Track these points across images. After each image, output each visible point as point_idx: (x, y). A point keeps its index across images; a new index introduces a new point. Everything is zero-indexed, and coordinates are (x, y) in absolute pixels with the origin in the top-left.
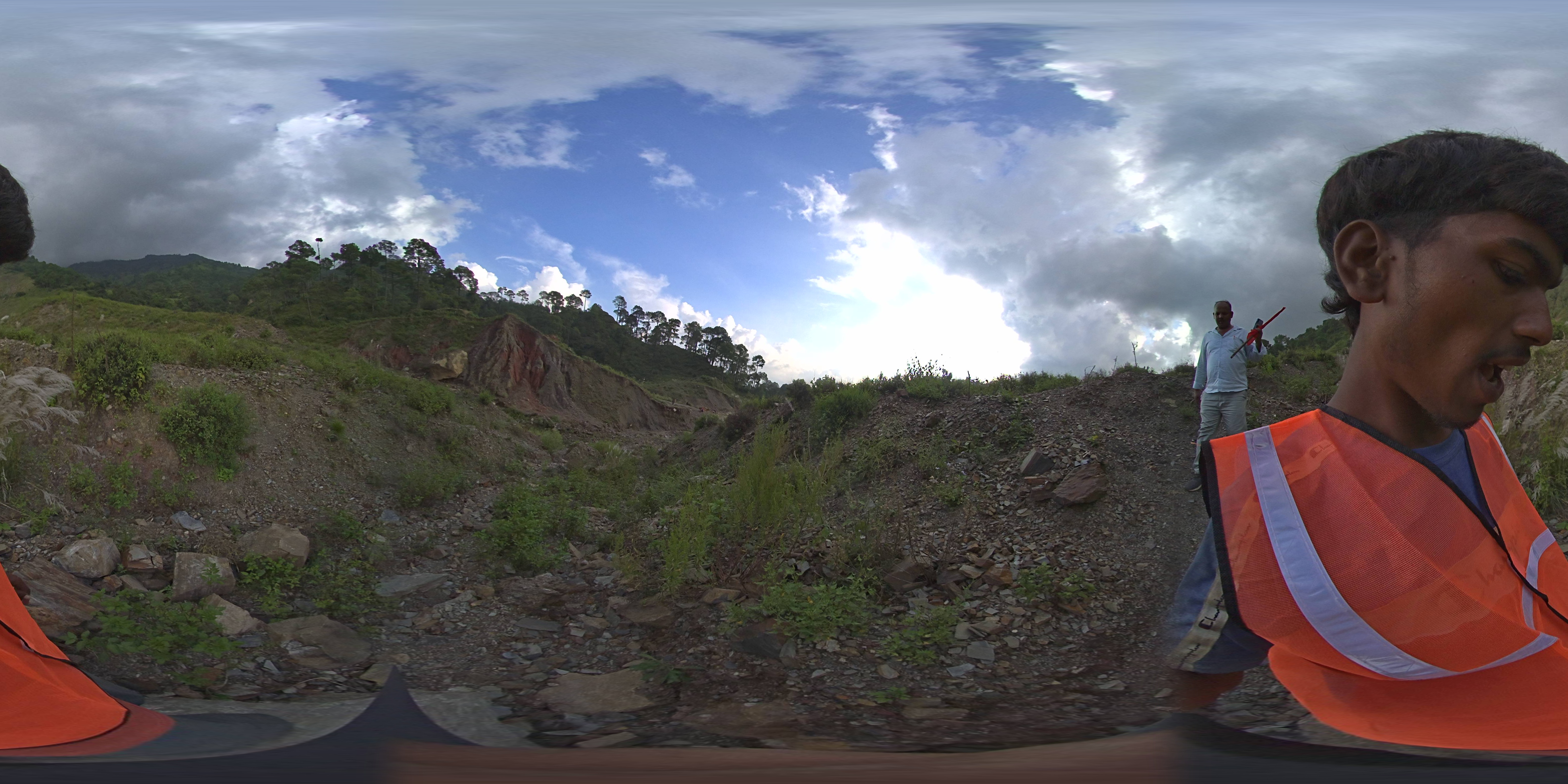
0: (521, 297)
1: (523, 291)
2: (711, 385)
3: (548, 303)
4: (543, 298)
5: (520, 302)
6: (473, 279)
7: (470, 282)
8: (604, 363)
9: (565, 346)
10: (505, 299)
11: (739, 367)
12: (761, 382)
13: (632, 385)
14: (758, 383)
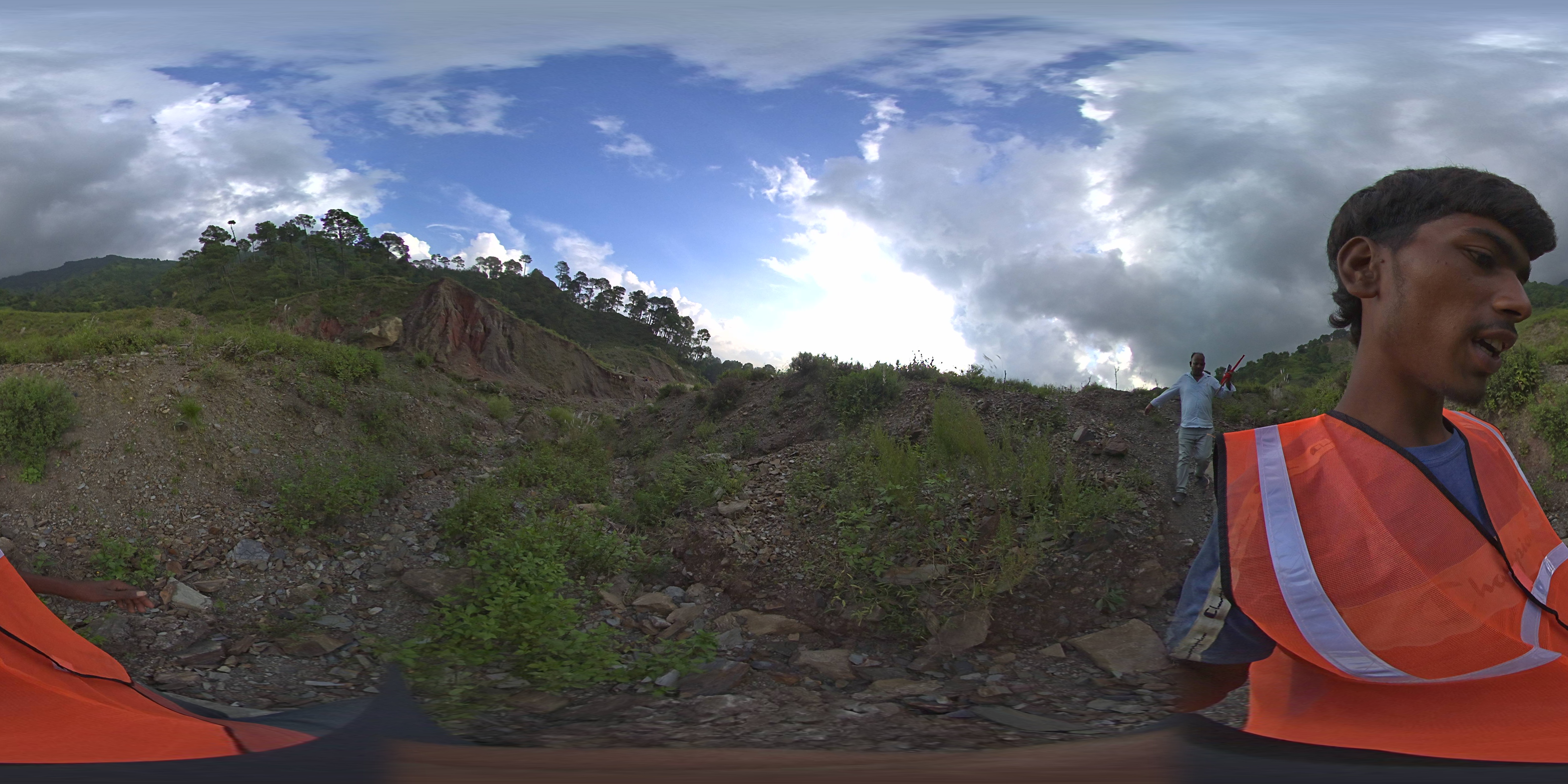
0: (456, 264)
1: (459, 257)
2: (655, 355)
3: (486, 269)
4: (479, 264)
5: (455, 268)
6: (403, 246)
7: (399, 249)
8: (548, 328)
9: (506, 310)
10: (440, 267)
11: (683, 339)
12: (704, 356)
13: (577, 349)
14: (701, 357)
